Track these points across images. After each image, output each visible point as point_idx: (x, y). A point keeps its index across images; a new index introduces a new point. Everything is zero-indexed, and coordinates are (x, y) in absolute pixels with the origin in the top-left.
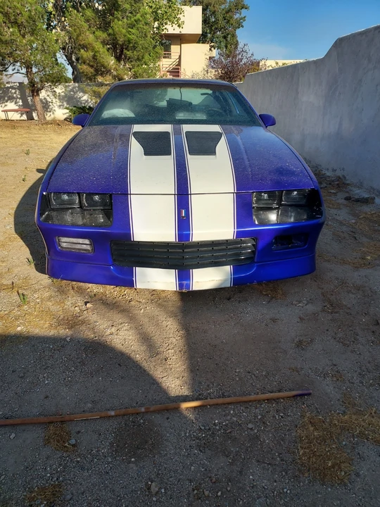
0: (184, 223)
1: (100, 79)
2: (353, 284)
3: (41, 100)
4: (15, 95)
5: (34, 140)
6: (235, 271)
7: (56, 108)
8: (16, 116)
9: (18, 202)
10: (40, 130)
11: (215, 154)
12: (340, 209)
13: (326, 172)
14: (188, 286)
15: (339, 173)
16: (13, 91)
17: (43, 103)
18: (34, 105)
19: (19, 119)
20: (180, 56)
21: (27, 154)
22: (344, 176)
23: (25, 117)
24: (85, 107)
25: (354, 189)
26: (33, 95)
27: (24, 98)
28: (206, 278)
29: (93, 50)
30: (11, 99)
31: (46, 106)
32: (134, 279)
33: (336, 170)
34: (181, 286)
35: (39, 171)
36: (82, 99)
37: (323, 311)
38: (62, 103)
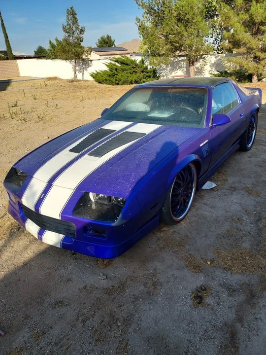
1: (235, 51)
6: (64, 240)
11: (101, 157)
14: (41, 238)
26: (189, 66)
32: (26, 225)
38: (212, 69)
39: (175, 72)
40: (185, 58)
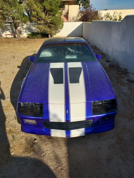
0: (68, 115)
1: (39, 22)
2: (128, 129)
3: (18, 30)
4: (9, 28)
5: (16, 49)
6: (86, 130)
7: (24, 33)
8: (10, 36)
9: (11, 85)
10: (18, 43)
11: (79, 83)
12: (125, 86)
13: (121, 65)
14: (69, 136)
15: (125, 67)
16: (9, 27)
17: (19, 31)
18: (16, 32)
19: (11, 37)
20: (68, 10)
21: (14, 58)
22: (127, 69)
23: (13, 36)
24: (34, 32)
25: (131, 75)
26: (15, 29)
27: (12, 30)
28: (76, 133)
29: (37, 11)
30: (8, 30)
31: (20, 32)
32: (51, 133)
33: (124, 66)
34: (67, 136)
35: (18, 67)
36: (33, 29)
37: (117, 143)
38: (26, 31)
39: (5, 32)
40: (10, 24)
